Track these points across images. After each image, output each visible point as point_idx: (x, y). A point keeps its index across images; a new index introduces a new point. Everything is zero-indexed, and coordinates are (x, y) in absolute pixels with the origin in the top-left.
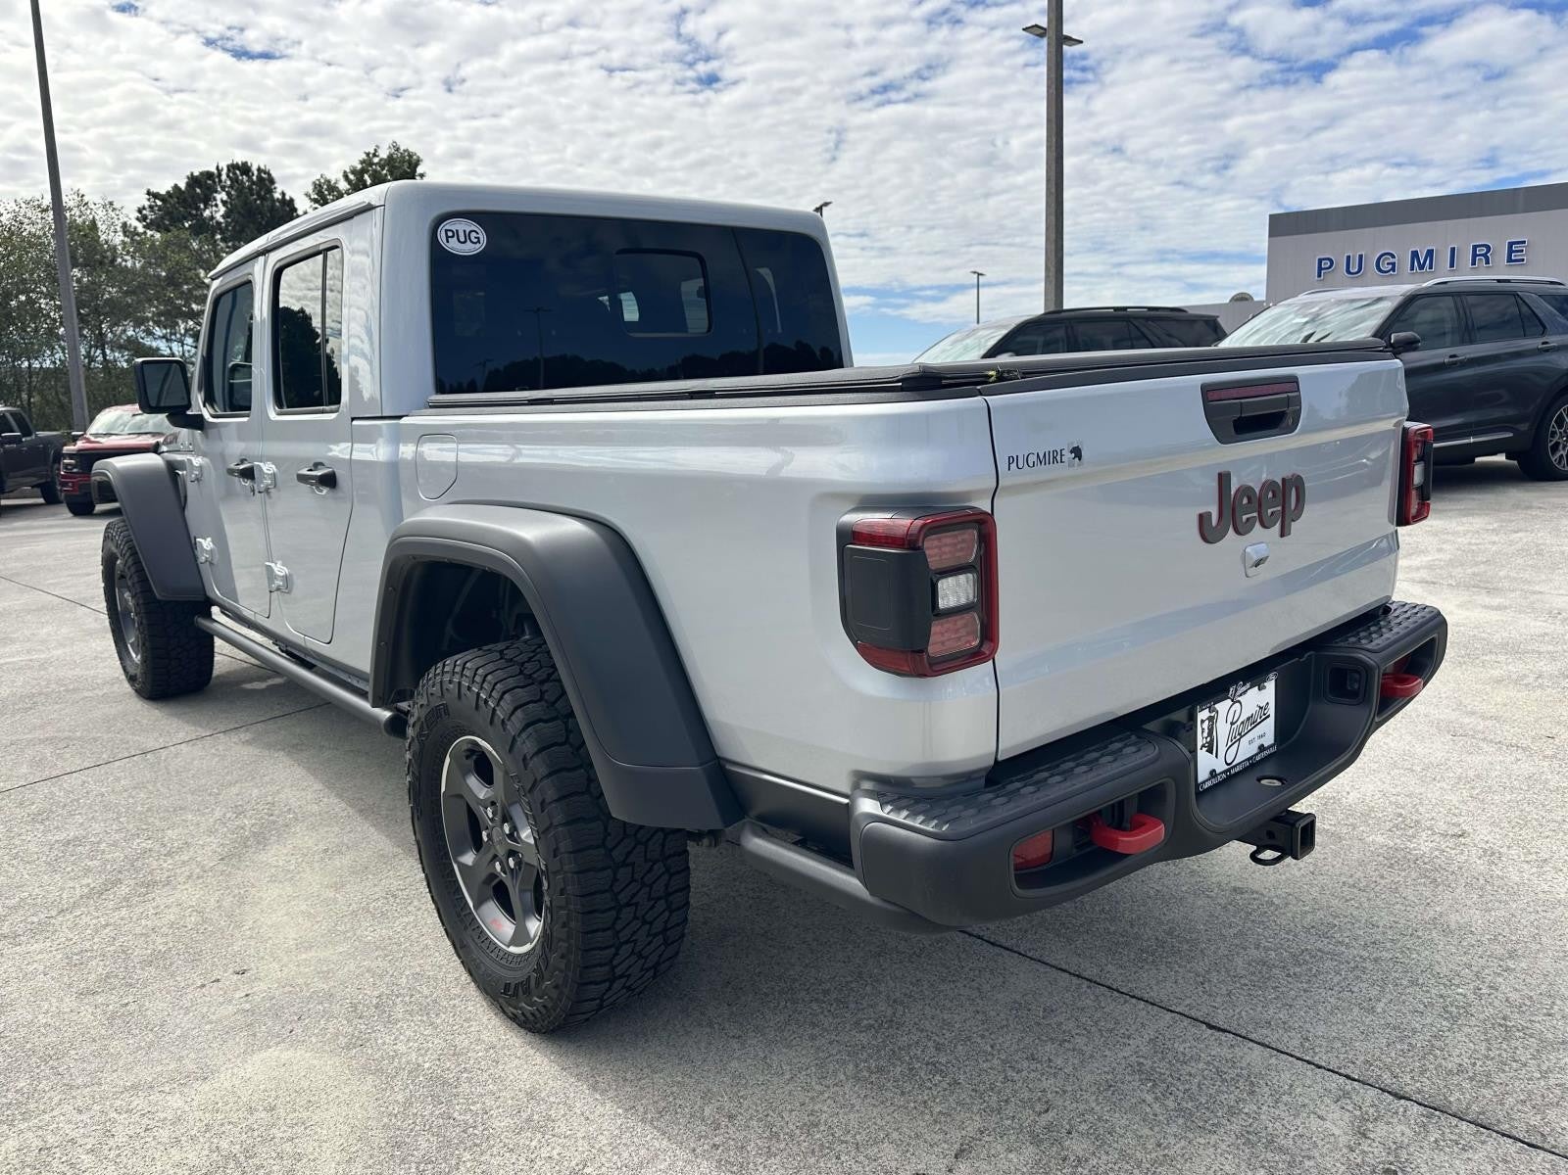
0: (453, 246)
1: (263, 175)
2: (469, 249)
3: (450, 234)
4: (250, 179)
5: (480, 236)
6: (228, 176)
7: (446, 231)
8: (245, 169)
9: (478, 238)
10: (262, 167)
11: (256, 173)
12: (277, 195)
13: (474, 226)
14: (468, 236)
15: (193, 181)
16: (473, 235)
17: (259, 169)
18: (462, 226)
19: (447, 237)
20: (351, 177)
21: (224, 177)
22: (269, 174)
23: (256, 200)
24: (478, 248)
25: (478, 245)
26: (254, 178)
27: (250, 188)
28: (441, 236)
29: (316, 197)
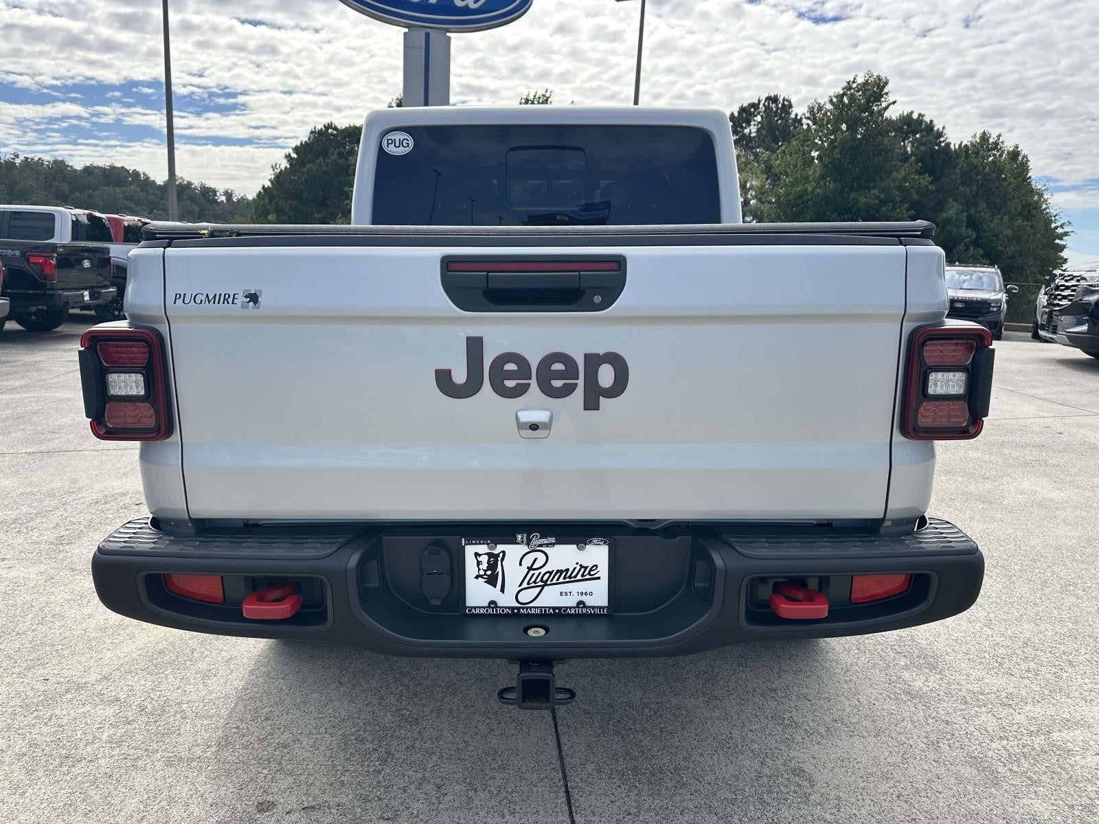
0: (392, 150)
1: (786, 103)
2: (401, 151)
3: (390, 142)
4: (777, 105)
5: (410, 142)
6: (764, 105)
7: (388, 140)
8: (775, 99)
9: (408, 144)
10: (786, 97)
11: (781, 101)
12: (793, 116)
13: (406, 136)
14: (401, 143)
15: (743, 110)
16: (405, 142)
17: (784, 100)
18: (398, 136)
19: (388, 144)
20: (835, 100)
21: (761, 106)
22: (790, 102)
23: (777, 120)
24: (408, 150)
25: (407, 148)
26: (780, 106)
27: (776, 113)
28: (385, 143)
29: (809, 115)
